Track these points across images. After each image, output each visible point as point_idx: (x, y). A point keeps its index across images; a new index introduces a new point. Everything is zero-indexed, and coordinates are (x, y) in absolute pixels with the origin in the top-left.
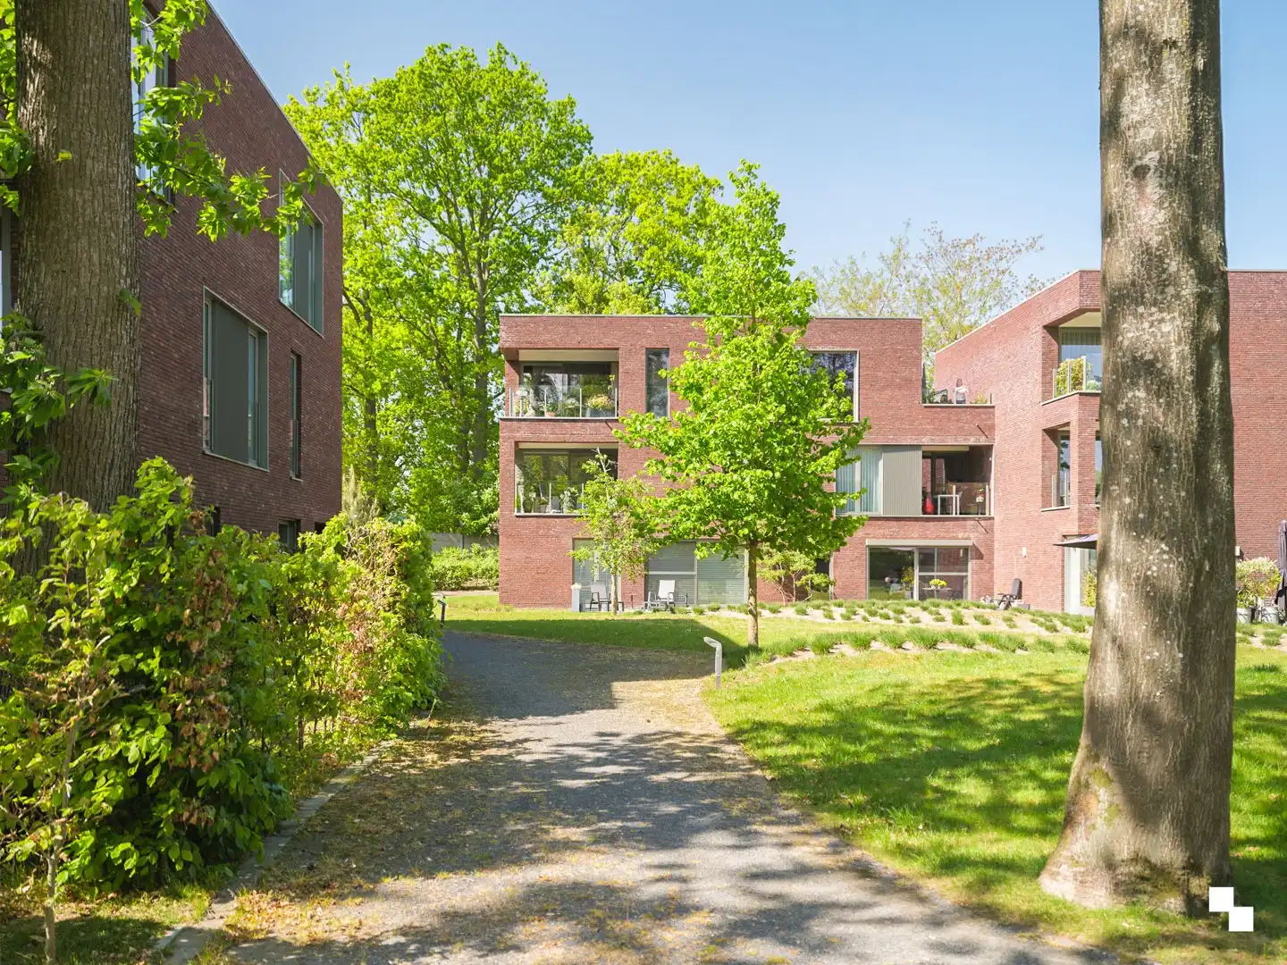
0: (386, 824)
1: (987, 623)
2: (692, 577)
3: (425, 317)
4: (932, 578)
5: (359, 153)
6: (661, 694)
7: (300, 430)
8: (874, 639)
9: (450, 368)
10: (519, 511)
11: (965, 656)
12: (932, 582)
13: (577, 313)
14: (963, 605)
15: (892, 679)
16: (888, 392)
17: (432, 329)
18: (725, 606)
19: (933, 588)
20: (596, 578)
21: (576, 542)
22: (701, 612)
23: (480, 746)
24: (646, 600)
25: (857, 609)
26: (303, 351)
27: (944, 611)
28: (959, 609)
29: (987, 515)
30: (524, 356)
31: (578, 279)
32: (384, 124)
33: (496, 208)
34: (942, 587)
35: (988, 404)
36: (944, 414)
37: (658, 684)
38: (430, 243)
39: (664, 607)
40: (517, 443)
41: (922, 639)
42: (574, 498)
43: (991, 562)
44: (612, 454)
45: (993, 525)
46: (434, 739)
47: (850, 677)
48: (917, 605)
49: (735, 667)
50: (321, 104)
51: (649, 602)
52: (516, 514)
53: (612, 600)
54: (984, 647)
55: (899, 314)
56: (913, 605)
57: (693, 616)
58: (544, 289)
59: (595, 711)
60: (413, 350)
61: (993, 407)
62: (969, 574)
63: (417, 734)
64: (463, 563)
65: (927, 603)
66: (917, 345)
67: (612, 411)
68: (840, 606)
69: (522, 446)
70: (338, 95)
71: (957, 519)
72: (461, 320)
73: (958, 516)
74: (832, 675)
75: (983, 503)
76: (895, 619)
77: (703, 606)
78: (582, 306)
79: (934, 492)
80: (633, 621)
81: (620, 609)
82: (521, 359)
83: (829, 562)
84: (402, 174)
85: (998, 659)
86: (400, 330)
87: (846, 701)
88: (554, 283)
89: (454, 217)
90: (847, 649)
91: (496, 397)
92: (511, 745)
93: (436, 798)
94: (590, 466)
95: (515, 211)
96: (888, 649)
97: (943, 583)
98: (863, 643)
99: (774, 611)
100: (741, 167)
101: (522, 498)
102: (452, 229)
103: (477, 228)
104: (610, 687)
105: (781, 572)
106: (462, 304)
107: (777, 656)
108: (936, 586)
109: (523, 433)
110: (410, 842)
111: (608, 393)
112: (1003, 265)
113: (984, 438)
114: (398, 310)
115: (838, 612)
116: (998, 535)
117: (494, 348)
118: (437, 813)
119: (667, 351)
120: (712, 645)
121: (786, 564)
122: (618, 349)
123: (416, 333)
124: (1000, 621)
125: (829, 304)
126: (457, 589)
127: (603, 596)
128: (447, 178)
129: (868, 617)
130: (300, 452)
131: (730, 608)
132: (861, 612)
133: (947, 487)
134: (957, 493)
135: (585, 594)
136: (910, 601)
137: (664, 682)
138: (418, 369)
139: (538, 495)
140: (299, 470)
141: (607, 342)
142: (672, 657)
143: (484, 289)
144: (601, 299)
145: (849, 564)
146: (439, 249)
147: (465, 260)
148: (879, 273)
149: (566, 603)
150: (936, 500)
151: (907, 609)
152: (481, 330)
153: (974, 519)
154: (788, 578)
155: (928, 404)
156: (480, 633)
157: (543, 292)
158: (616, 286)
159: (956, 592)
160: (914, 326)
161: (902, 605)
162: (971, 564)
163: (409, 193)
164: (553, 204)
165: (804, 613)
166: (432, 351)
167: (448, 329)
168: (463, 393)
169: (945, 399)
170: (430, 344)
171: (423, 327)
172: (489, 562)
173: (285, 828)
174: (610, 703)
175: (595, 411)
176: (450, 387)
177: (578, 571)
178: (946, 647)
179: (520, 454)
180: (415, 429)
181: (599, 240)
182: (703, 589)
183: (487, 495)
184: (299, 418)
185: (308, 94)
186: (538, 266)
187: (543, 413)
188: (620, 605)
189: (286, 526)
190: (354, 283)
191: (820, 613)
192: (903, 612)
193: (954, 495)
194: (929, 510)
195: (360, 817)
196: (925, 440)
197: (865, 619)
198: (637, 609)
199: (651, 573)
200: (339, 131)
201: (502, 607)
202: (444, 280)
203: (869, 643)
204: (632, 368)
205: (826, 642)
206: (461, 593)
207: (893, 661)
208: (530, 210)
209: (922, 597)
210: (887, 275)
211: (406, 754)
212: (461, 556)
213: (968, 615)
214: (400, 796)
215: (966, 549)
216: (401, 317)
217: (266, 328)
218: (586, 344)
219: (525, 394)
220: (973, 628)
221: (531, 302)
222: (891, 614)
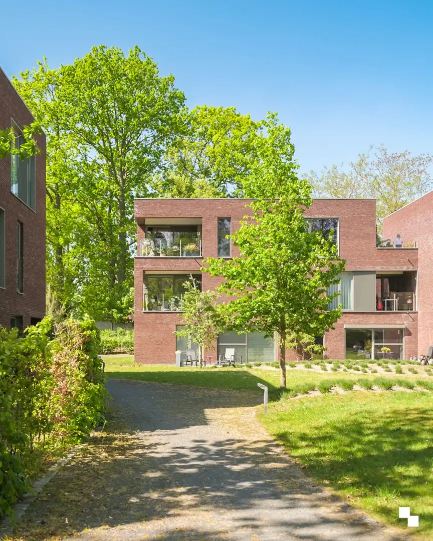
0: (84, 496)
1: (416, 373)
2: (244, 346)
3: (90, 200)
4: (382, 346)
5: (52, 108)
6: (233, 416)
7: (22, 265)
8: (355, 384)
9: (105, 228)
10: (145, 309)
11: (410, 394)
12: (382, 349)
13: (177, 197)
14: (401, 362)
15: (367, 408)
16: (356, 241)
17: (94, 206)
18: (264, 363)
19: (383, 352)
20: (190, 347)
21: (178, 327)
22: (250, 367)
23: (131, 447)
24: (218, 359)
25: (340, 365)
26: (23, 220)
27: (391, 366)
28: (400, 365)
29: (414, 311)
30: (148, 222)
31: (176, 178)
32: (68, 91)
33: (131, 138)
34: (388, 351)
35: (414, 247)
36: (389, 253)
37: (231, 410)
38: (94, 158)
39: (228, 364)
40: (144, 271)
41: (383, 384)
42: (177, 302)
43: (416, 338)
44: (198, 277)
45: (417, 316)
46: (106, 444)
47: (343, 406)
48: (375, 362)
49: (274, 400)
50: (30, 80)
51: (220, 361)
52: (144, 311)
53: (199, 359)
54: (419, 389)
55: (362, 197)
56: (372, 363)
57: (246, 369)
58: (159, 183)
59: (197, 427)
60: (84, 219)
61: (417, 249)
62: (404, 344)
63: (95, 441)
64: (113, 339)
65: (381, 361)
66: (373, 215)
67: (198, 253)
68: (330, 363)
69: (147, 273)
70: (40, 75)
71: (397, 313)
72: (111, 201)
73: (397, 311)
74: (332, 405)
75: (412, 304)
76: (363, 371)
77: (251, 363)
78: (180, 193)
79: (383, 298)
80: (212, 372)
81: (204, 365)
82: (146, 224)
83: (323, 338)
84: (78, 119)
85: (428, 396)
86: (76, 207)
87: (342, 421)
88: (164, 180)
89: (107, 144)
90: (339, 390)
91: (131, 244)
92: (149, 447)
93: (110, 480)
94: (187, 284)
95: (141, 140)
96: (363, 390)
97: (388, 349)
98: (349, 386)
99: (292, 366)
100: (268, 116)
101: (147, 302)
102: (106, 150)
103: (120, 150)
104: (203, 413)
105: (295, 344)
106: (112, 193)
107: (299, 394)
108: (385, 351)
109: (148, 266)
110: (98, 507)
111: (195, 242)
112: (422, 168)
113: (412, 267)
114: (75, 196)
115: (329, 367)
116: (420, 323)
117: (130, 217)
118: (112, 489)
119: (229, 219)
120: (262, 388)
121: (298, 340)
122: (202, 218)
123: (85, 209)
124: (423, 372)
125: (320, 191)
126: (110, 354)
127: (194, 357)
128: (103, 122)
129: (347, 369)
130: (22, 277)
131: (267, 364)
132: (342, 366)
133: (390, 295)
134: (396, 298)
135: (183, 356)
136: (369, 360)
137: (234, 409)
138: (87, 229)
139: (156, 300)
140: (22, 288)
141: (195, 214)
142: (237, 394)
143: (124, 184)
144: (190, 189)
145: (334, 340)
146: (99, 162)
147: (113, 167)
148: (350, 173)
149: (173, 361)
150: (385, 301)
151: (369, 365)
152: (122, 207)
153: (406, 313)
154: (300, 346)
155: (379, 248)
156: (124, 380)
157: (157, 186)
158: (200, 181)
159: (396, 355)
160: (371, 203)
161: (366, 362)
162: (405, 339)
163: (81, 130)
164: (162, 135)
165: (310, 367)
166: (94, 219)
167: (103, 206)
168: (112, 242)
169: (389, 245)
170: (93, 215)
171: (89, 205)
172: (127, 338)
173: (25, 498)
174: (204, 422)
175: (188, 253)
176: (105, 240)
177: (179, 344)
178: (397, 388)
179: (146, 277)
180: (84, 263)
181: (190, 156)
182: (250, 353)
183: (125, 299)
184: (22, 259)
185: (23, 75)
186: (154, 171)
187: (159, 254)
188: (203, 363)
189: (14, 320)
190: (51, 181)
191: (319, 367)
192: (367, 367)
193: (395, 299)
194: (380, 308)
195: (68, 492)
196: (378, 268)
197: (345, 370)
198: (213, 365)
199: (221, 344)
200: (41, 95)
201: (136, 363)
202: (101, 178)
203: (353, 386)
204: (210, 228)
205: (327, 386)
206: (111, 356)
207: (366, 397)
208: (150, 139)
209: (377, 357)
210: (355, 174)
211: (90, 453)
212: (111, 334)
213: (405, 368)
214: (90, 479)
215: (401, 330)
216: (77, 200)
217: (4, 208)
218: (183, 214)
219: (149, 243)
220: (409, 377)
221: (150, 191)
222: (360, 368)
